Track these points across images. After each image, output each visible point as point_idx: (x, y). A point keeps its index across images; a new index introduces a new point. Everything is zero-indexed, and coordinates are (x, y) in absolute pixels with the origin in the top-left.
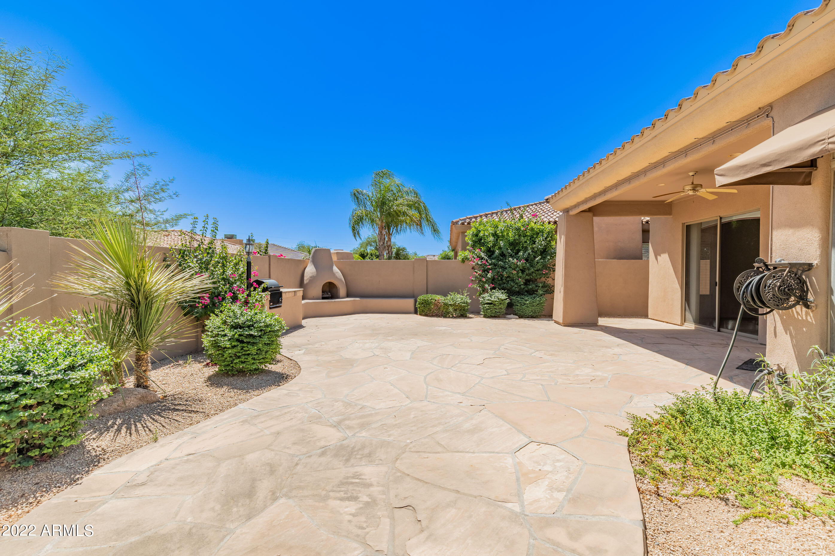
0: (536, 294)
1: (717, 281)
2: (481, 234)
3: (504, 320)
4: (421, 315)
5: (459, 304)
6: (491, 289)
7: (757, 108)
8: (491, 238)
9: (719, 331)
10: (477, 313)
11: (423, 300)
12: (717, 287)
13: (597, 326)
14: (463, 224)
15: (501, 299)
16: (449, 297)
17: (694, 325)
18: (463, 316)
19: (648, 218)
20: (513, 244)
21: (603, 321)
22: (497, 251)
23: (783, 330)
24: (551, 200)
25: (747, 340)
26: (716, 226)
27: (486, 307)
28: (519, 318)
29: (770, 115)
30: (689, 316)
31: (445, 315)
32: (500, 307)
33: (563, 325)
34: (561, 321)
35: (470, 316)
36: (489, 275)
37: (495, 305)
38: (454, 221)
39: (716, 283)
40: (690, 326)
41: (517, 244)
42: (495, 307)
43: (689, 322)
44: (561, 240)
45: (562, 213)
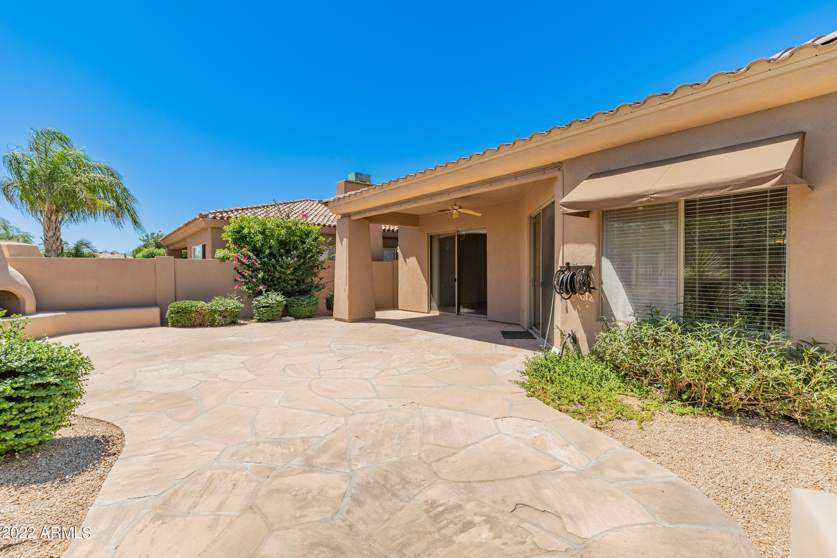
0: (310, 294)
1: (456, 278)
2: (246, 231)
3: (281, 323)
4: (174, 326)
5: (231, 309)
6: (266, 291)
7: (551, 163)
8: (260, 237)
9: (458, 314)
10: (250, 317)
11: (178, 308)
12: (456, 283)
13: (375, 319)
14: (214, 218)
15: (278, 301)
16: (214, 302)
17: (438, 312)
18: (234, 323)
19: (396, 228)
20: (282, 243)
21: (379, 315)
22: (268, 251)
23: (572, 308)
24: (331, 203)
25: (481, 319)
26: (454, 236)
27: (262, 310)
28: (295, 319)
29: (560, 169)
30: (434, 305)
31: (213, 324)
32: (278, 309)
33: (348, 321)
34: (346, 317)
35: (242, 322)
36: (260, 276)
37: (272, 308)
38: (203, 213)
39: (456, 279)
40: (435, 313)
41: (287, 243)
42: (273, 310)
43: (434, 310)
44: (343, 242)
45: (340, 217)
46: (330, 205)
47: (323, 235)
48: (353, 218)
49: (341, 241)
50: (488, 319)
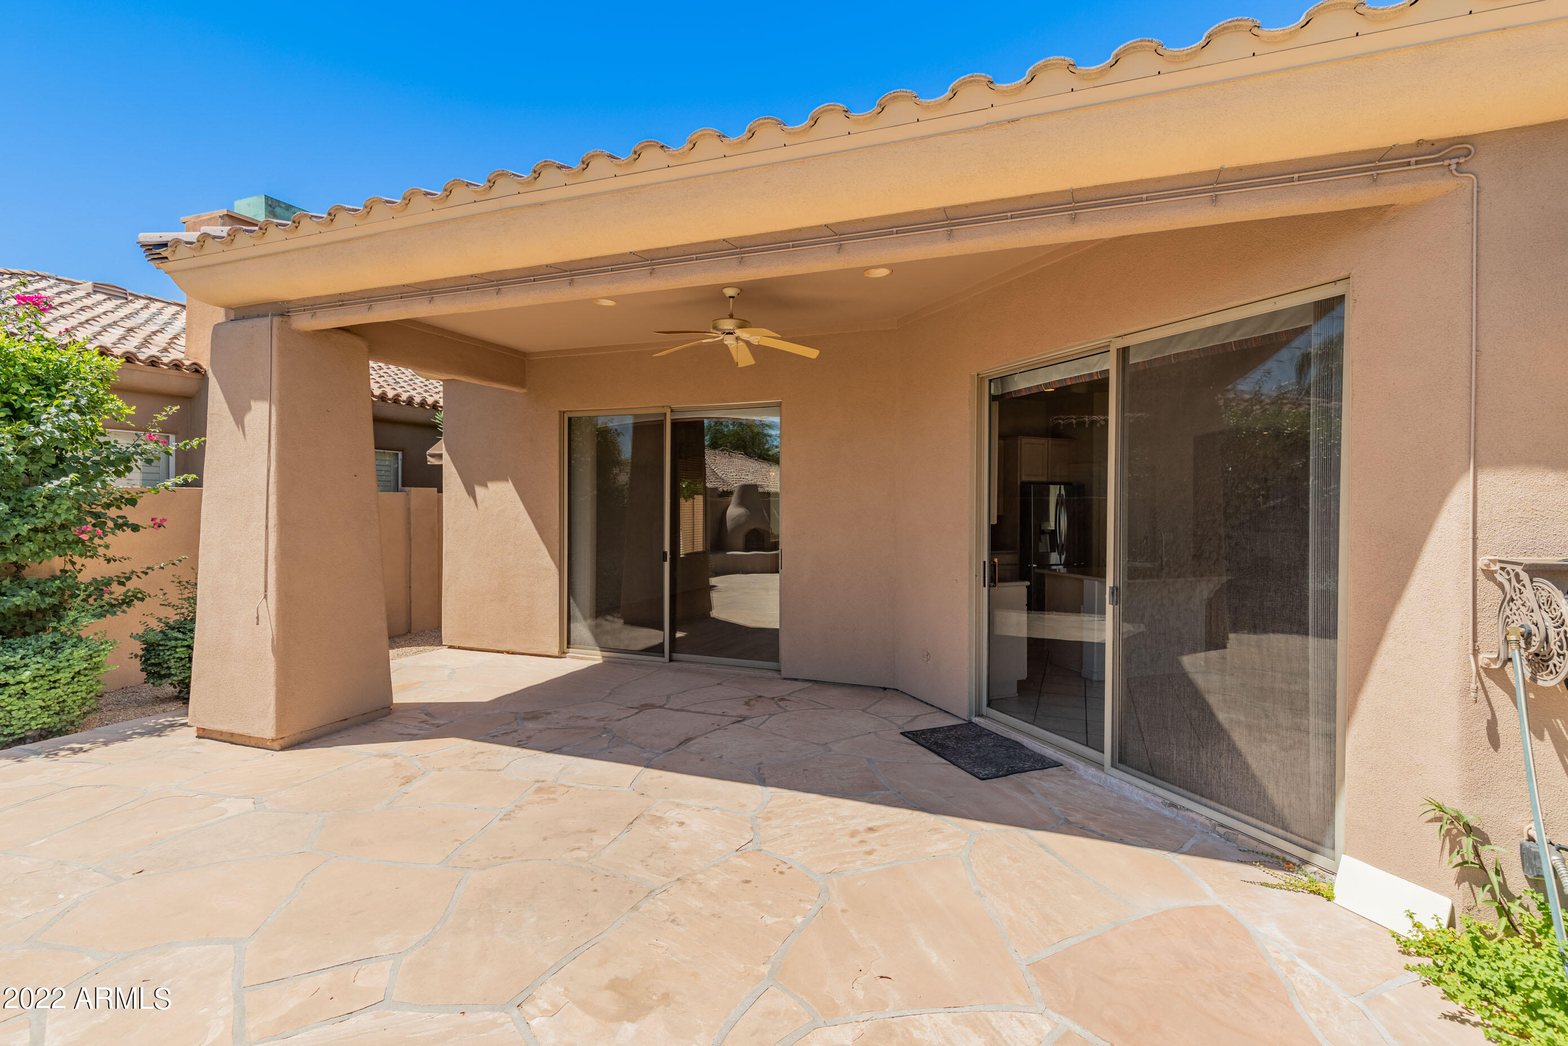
1: (667, 549)
9: (671, 660)
12: (666, 564)
13: (391, 712)
17: (599, 653)
24: (183, 251)
26: (660, 425)
29: (1463, 167)
33: (276, 745)
34: (266, 728)
39: (665, 553)
43: (583, 645)
44: (248, 419)
45: (219, 316)
46: (178, 260)
47: (123, 391)
48: (304, 323)
49: (239, 417)
50: (784, 674)
